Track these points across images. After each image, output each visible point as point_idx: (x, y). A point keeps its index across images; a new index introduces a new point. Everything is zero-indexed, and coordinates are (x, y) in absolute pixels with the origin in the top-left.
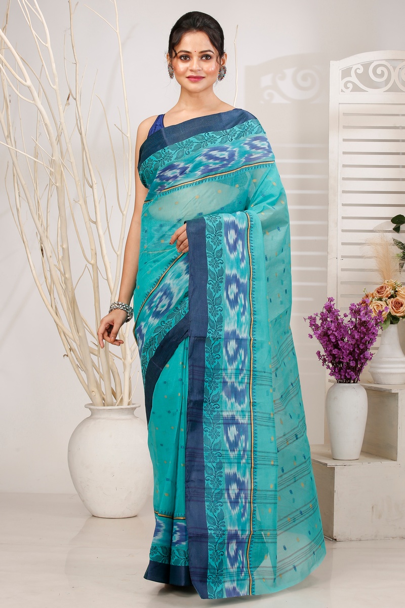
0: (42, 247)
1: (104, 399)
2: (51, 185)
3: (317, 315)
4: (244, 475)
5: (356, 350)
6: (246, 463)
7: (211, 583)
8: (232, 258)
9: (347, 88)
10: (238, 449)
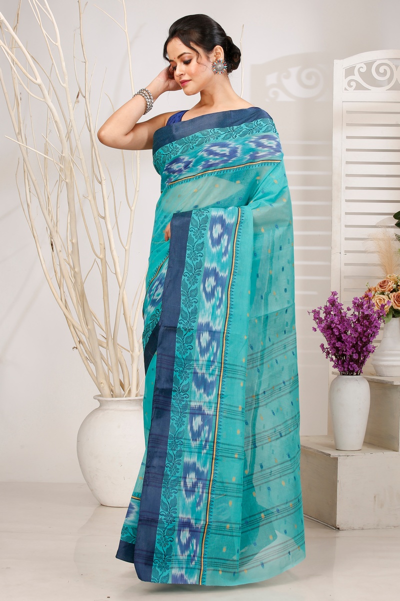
0: (51, 242)
1: (112, 391)
2: (61, 181)
3: (321, 308)
4: (204, 465)
5: (359, 343)
6: (207, 453)
7: (157, 568)
8: (213, 252)
9: (350, 86)
10: (200, 439)
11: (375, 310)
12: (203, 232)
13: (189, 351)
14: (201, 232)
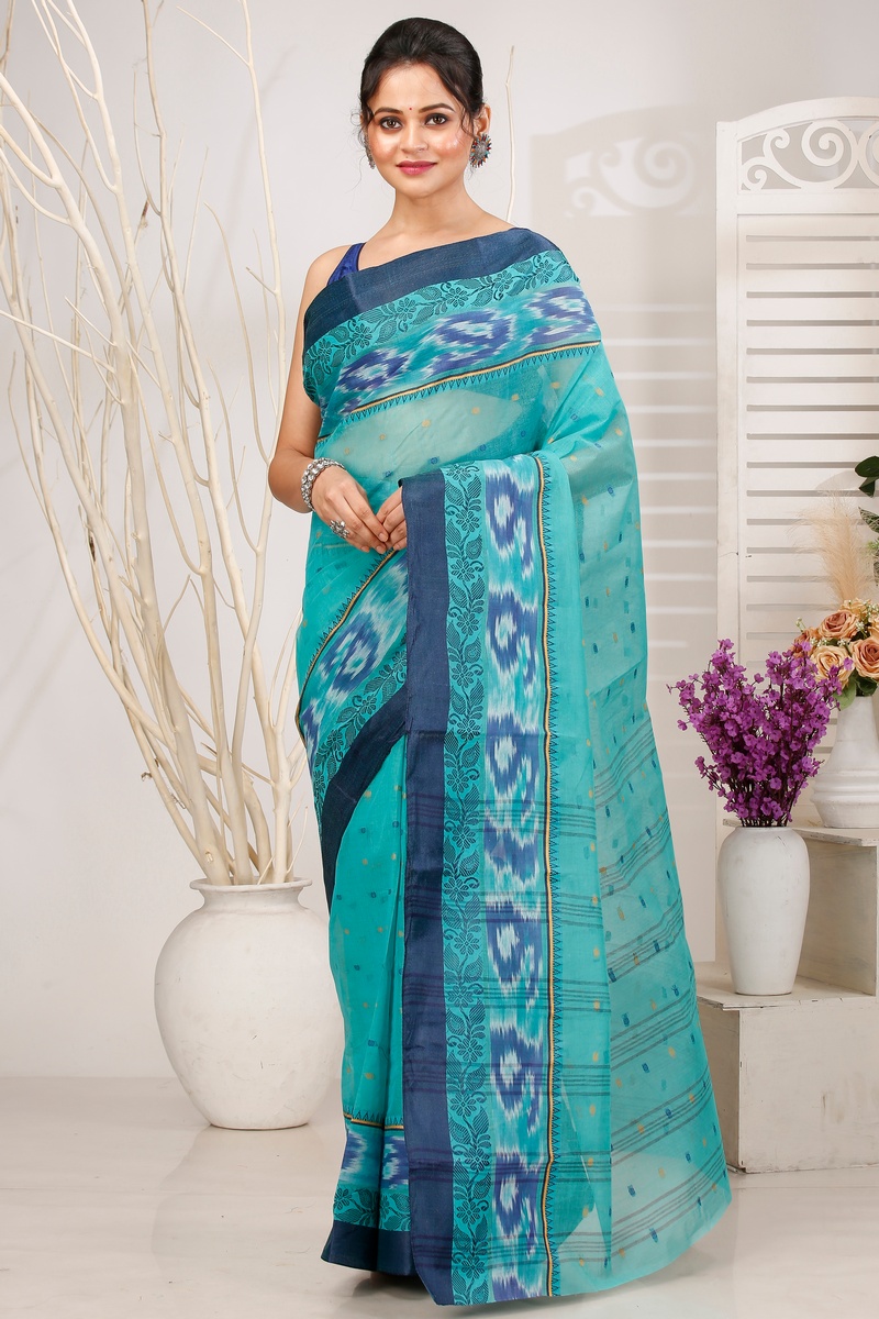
0: (90, 538)
1: (231, 869)
2: (109, 403)
3: (695, 678)
4: (533, 1033)
5: (782, 754)
6: (536, 1007)
7: (460, 1271)
8: (503, 558)
9: (755, 180)
10: (519, 977)
11: (818, 681)
12: (476, 514)
13: (471, 782)
14: (471, 515)
